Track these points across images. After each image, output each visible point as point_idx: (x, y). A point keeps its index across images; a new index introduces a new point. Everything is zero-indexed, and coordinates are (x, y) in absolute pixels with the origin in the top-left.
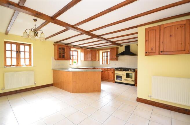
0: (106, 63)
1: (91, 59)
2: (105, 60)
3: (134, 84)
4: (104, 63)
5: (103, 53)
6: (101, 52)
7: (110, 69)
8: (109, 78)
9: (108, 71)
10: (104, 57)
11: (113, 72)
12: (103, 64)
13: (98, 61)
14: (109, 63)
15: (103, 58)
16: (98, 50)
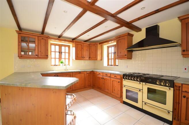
0: (113, 64)
1: (89, 58)
2: (111, 59)
3: (171, 120)
4: (110, 64)
5: (108, 47)
6: (105, 47)
7: (115, 75)
8: (113, 91)
9: (112, 79)
10: (110, 55)
11: (119, 80)
12: (108, 65)
13: (101, 60)
14: (117, 64)
15: (108, 56)
16: (100, 43)
